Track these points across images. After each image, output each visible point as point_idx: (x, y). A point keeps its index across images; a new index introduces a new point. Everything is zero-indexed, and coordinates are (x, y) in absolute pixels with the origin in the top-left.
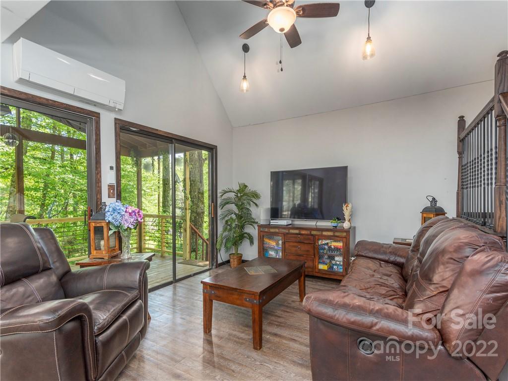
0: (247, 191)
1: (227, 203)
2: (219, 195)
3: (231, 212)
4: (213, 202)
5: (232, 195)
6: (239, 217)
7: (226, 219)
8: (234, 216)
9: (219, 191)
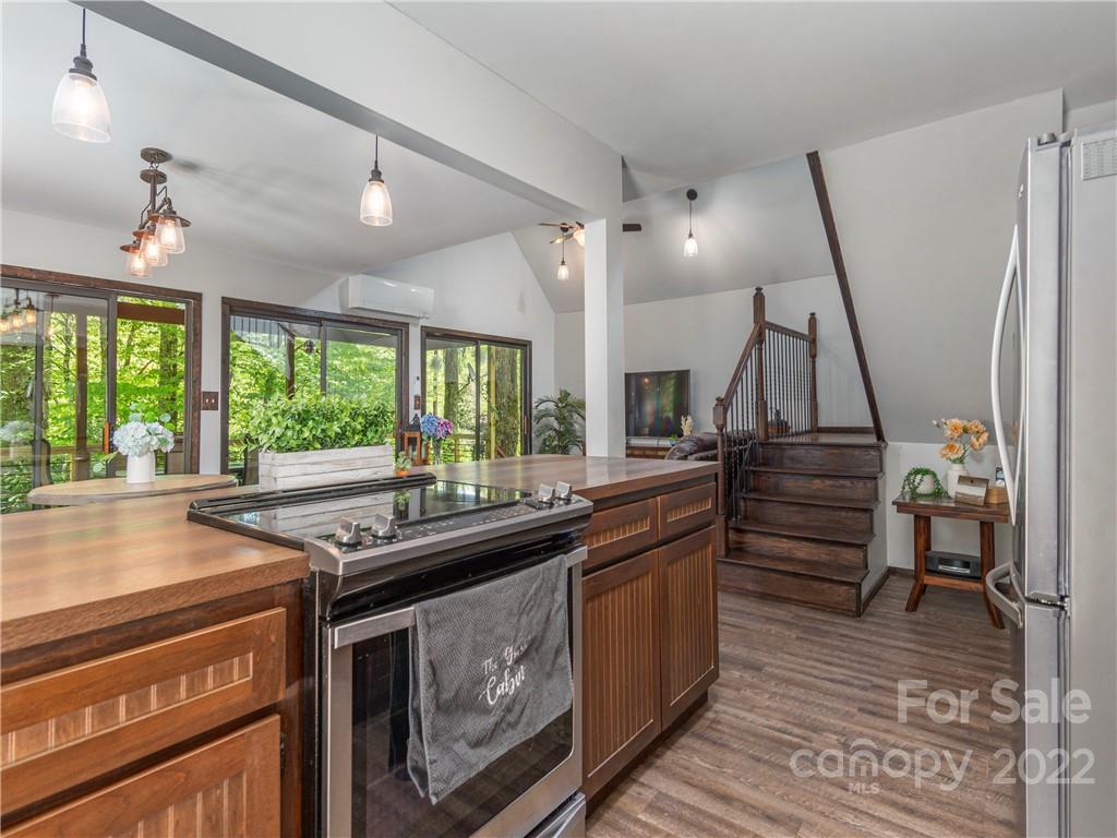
0: (570, 400)
1: (544, 416)
2: (534, 405)
3: (549, 427)
4: (525, 414)
5: (551, 406)
6: (560, 434)
7: (543, 437)
8: (553, 433)
9: (534, 400)
